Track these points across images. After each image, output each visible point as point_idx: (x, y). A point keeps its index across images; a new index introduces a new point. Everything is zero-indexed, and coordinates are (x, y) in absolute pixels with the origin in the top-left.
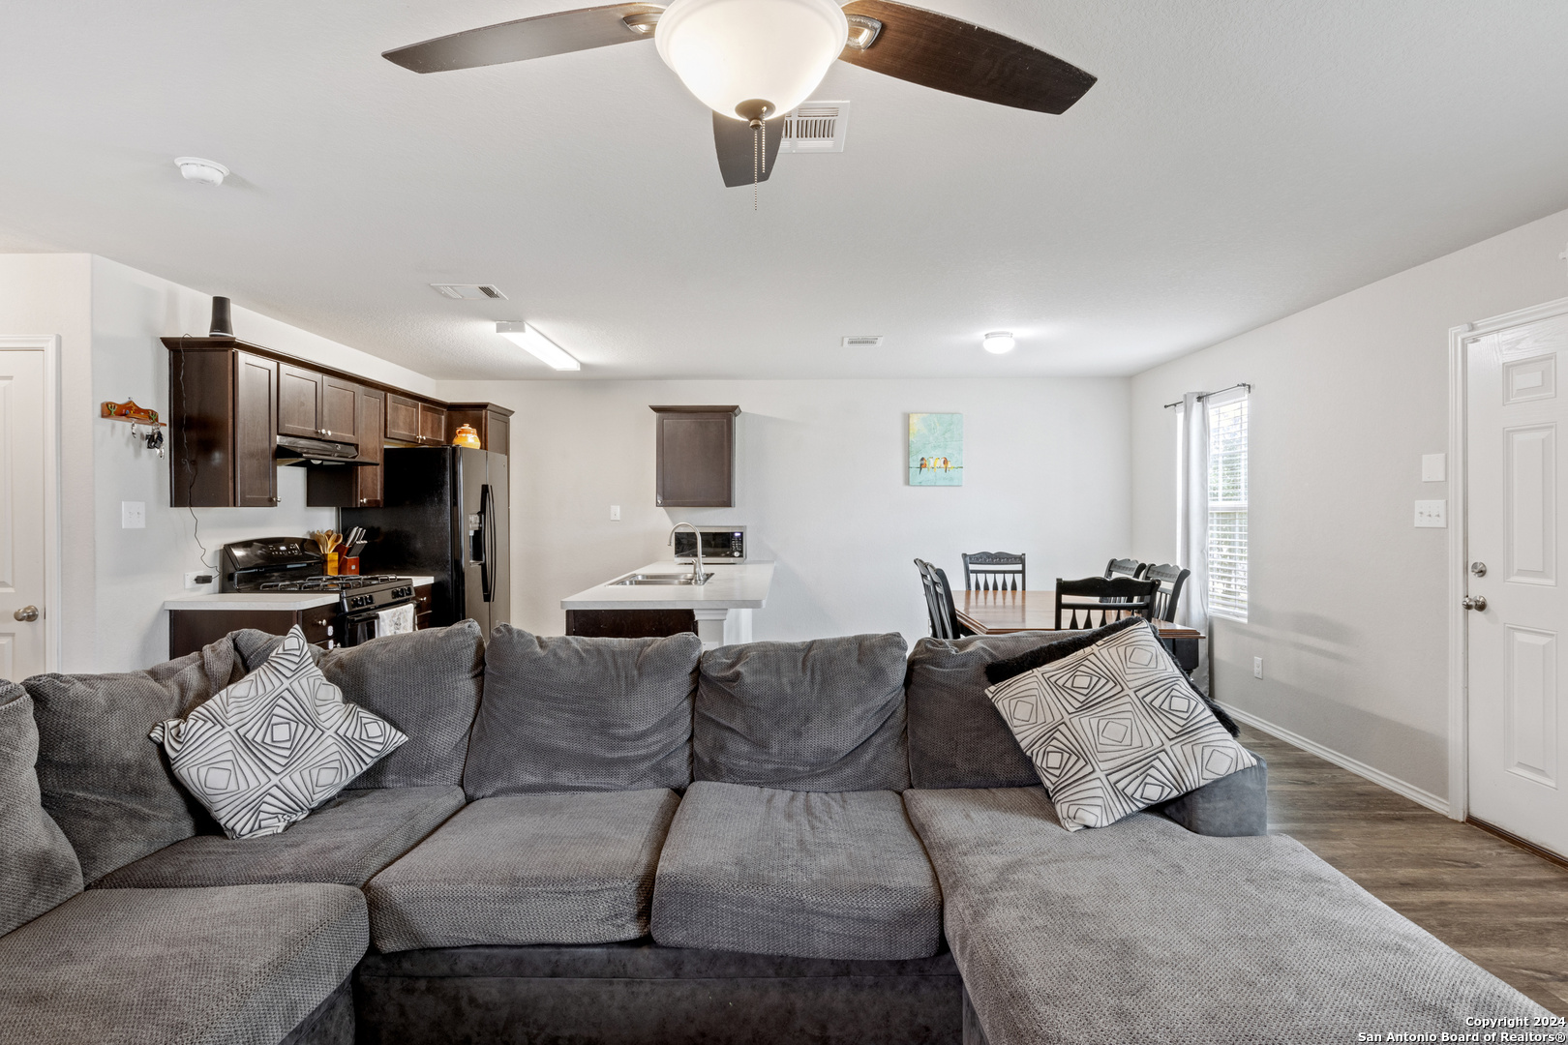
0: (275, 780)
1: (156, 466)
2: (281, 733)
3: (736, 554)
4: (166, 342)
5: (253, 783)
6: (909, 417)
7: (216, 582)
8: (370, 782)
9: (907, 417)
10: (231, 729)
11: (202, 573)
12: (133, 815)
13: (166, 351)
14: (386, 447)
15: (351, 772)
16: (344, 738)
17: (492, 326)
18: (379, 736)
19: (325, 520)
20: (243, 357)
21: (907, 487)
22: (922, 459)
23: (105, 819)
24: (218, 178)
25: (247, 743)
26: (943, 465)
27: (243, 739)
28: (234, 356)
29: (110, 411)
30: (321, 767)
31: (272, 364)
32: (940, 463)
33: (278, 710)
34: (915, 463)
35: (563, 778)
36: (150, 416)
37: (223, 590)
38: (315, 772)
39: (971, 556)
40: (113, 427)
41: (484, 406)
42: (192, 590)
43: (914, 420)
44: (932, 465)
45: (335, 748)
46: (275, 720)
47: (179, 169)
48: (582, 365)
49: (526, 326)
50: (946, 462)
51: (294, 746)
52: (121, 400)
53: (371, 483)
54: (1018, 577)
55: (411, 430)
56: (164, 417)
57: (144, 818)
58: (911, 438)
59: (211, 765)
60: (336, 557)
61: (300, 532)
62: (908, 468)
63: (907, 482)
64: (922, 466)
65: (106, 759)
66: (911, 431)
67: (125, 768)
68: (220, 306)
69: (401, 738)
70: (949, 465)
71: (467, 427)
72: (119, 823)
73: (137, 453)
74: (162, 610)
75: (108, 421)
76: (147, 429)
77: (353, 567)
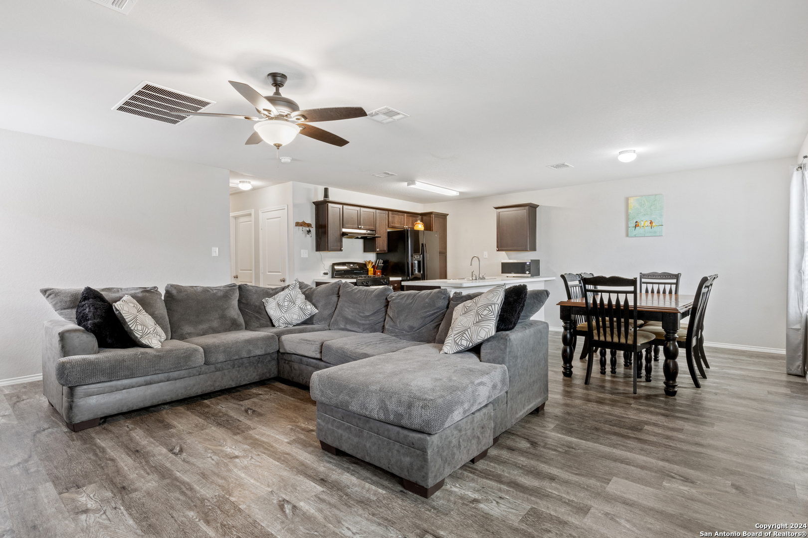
0: (283, 315)
1: (311, 240)
2: (286, 304)
3: (527, 272)
4: (313, 203)
5: (278, 315)
6: (628, 199)
7: (330, 275)
8: (309, 321)
9: (627, 200)
10: (276, 301)
11: (326, 272)
12: (257, 318)
13: (314, 206)
14: (388, 230)
15: (303, 318)
16: (300, 308)
17: (406, 184)
18: (311, 309)
19: (371, 257)
20: (329, 204)
21: (627, 238)
22: (636, 222)
23: (251, 317)
24: (289, 161)
25: (279, 305)
26: (649, 225)
27: (278, 304)
28: (328, 205)
29: (298, 224)
30: (294, 314)
31: (341, 206)
32: (648, 223)
33: (286, 298)
34: (632, 224)
35: (348, 327)
36: (309, 225)
37: (333, 277)
38: (292, 315)
39: (644, 275)
40: (299, 229)
41: (431, 213)
42: (323, 276)
43: (631, 201)
44: (642, 225)
45: (297, 310)
46: (285, 300)
47: (281, 160)
48: (460, 192)
49: (416, 182)
50: (651, 223)
51: (288, 307)
52: (300, 221)
53: (382, 243)
54: (674, 287)
55: (401, 224)
56: (314, 225)
57: (259, 319)
58: (630, 211)
59: (271, 309)
60: (372, 269)
61: (361, 261)
62: (627, 227)
63: (627, 235)
64: (636, 226)
65: (252, 303)
66: (629, 207)
67: (256, 306)
68: (326, 190)
69: (317, 311)
70: (654, 224)
71: (419, 222)
72: (254, 319)
73: (306, 236)
74: (313, 282)
75: (297, 227)
76: (308, 229)
77: (379, 274)
